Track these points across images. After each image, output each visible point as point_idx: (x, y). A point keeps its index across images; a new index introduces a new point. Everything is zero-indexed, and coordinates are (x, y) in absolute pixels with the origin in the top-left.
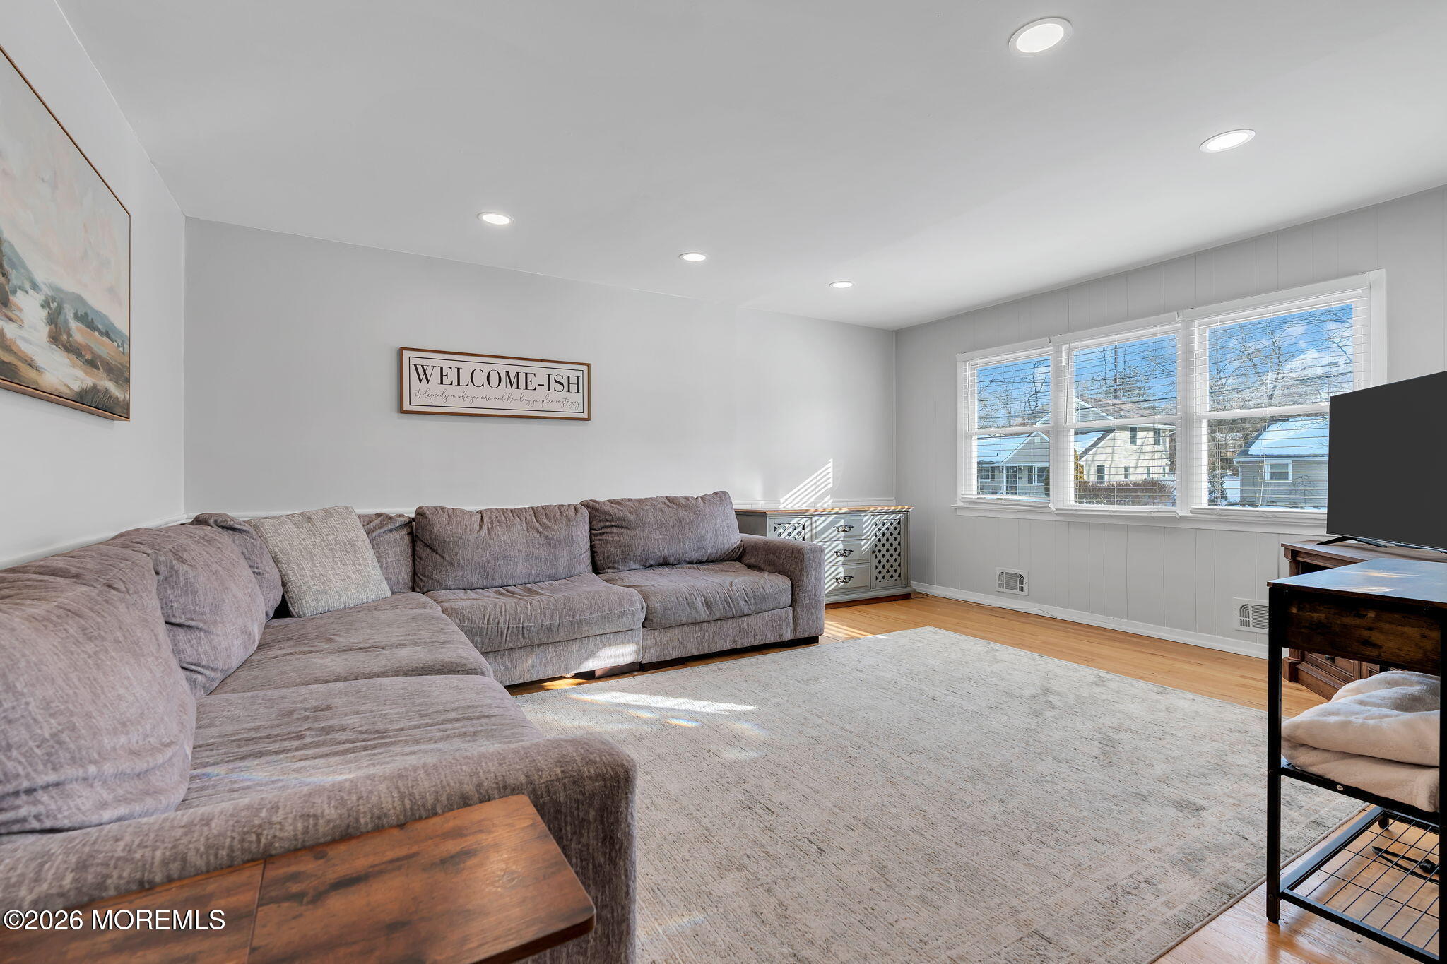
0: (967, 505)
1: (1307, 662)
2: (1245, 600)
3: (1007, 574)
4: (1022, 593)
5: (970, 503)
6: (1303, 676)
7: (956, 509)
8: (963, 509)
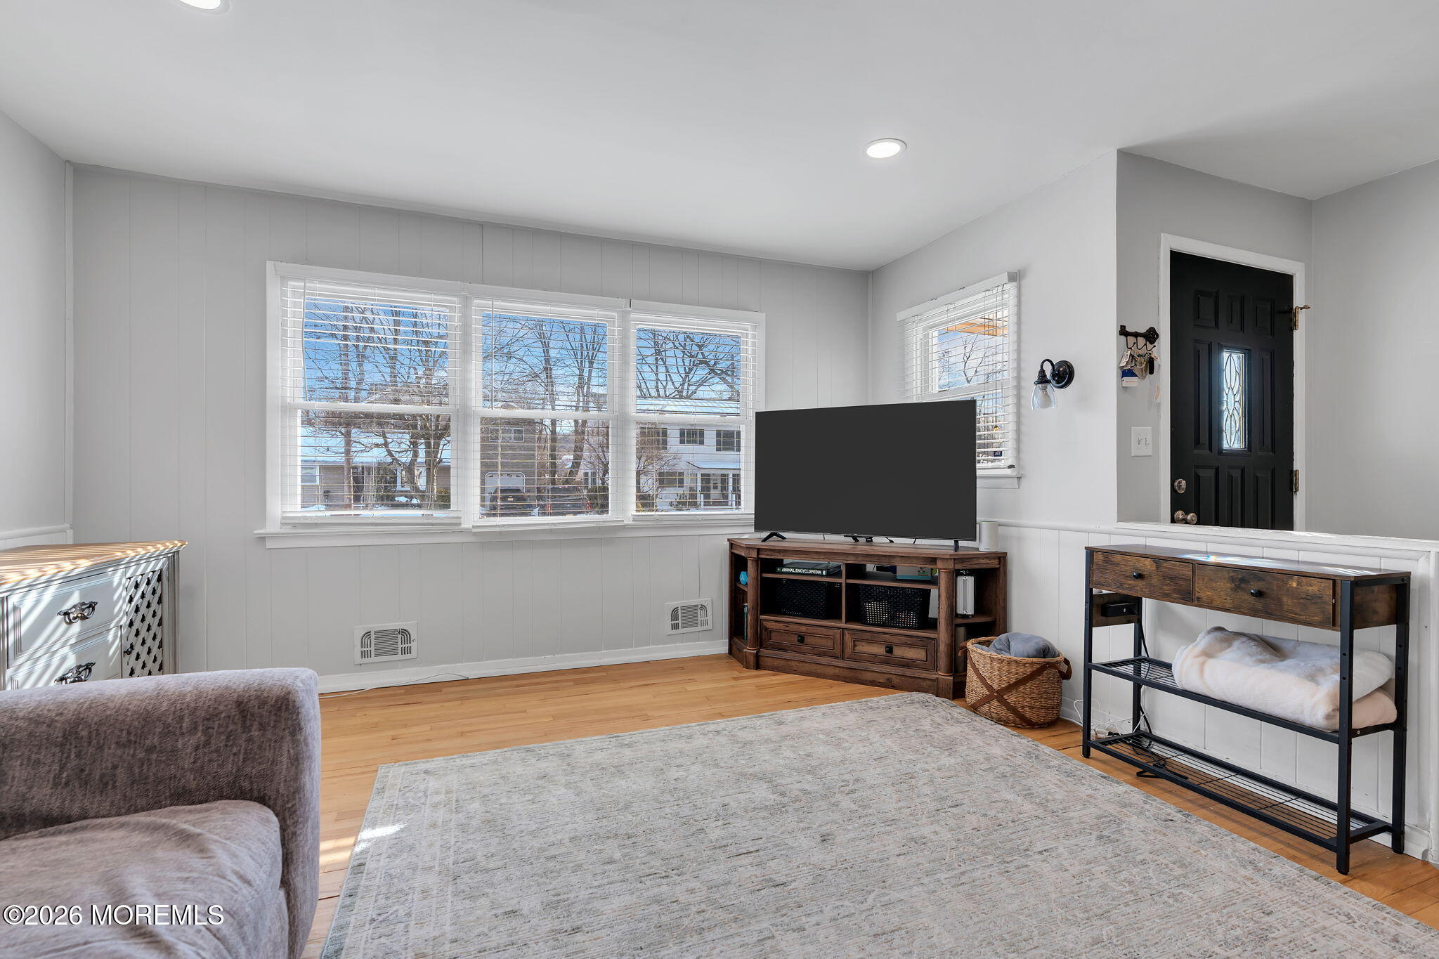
0: (288, 530)
1: (766, 648)
2: (673, 604)
3: (377, 633)
4: (408, 656)
5: (295, 526)
6: (768, 662)
7: (262, 539)
8: (274, 536)
